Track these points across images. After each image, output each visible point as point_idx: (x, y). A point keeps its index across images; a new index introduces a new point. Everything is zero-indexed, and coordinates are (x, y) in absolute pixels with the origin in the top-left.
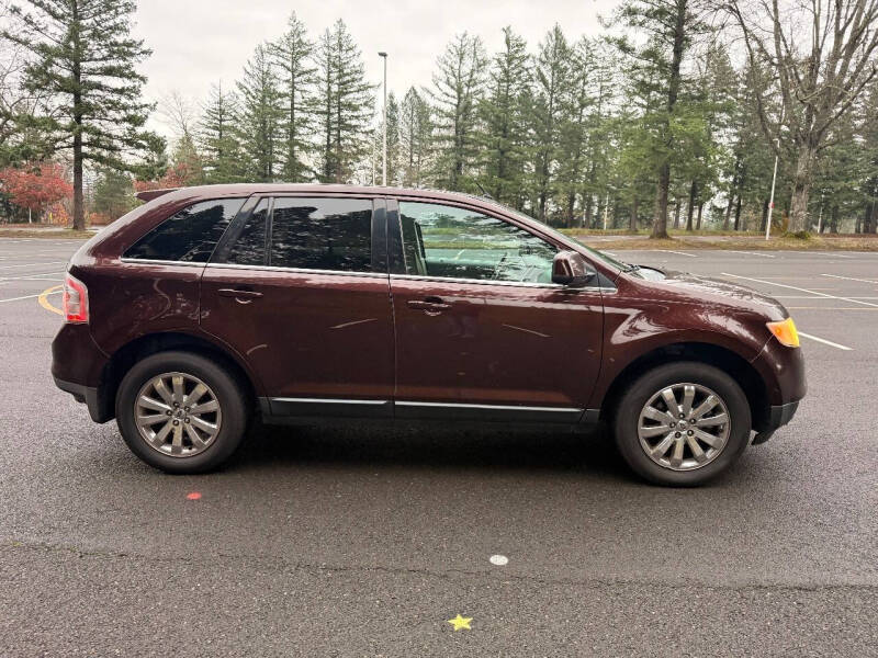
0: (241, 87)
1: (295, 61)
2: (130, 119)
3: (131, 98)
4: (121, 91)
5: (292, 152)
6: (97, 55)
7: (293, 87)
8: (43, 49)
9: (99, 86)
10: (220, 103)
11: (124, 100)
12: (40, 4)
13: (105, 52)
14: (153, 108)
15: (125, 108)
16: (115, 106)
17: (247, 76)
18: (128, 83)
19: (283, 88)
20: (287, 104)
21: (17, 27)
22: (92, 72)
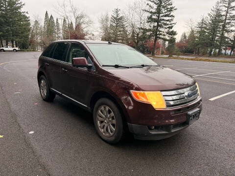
0: (209, 15)
1: (229, 4)
2: (169, 28)
3: (170, 22)
4: (168, 20)
5: (223, 33)
6: (164, 12)
7: (227, 13)
8: (151, 12)
9: (163, 20)
10: (203, 20)
11: (168, 22)
12: (153, 2)
13: (166, 11)
14: (175, 24)
15: (168, 24)
16: (166, 24)
17: (212, 12)
18: (170, 18)
19: (224, 13)
20: (224, 18)
21: (147, 8)
22: (162, 16)
